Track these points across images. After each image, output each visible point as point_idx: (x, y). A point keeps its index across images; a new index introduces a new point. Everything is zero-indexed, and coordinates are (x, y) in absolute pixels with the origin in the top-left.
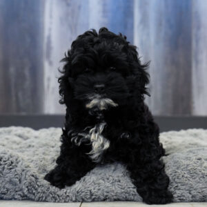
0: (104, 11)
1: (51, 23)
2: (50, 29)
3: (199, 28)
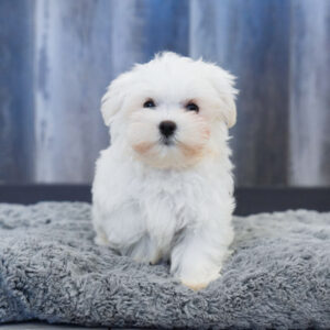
1: (47, 26)
2: (45, 37)
3: (302, 34)
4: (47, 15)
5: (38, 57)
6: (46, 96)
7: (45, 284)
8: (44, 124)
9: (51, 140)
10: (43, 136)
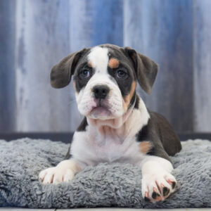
0: (88, 8)
2: (23, 30)
4: (24, 15)
5: (17, 44)
6: (24, 71)
7: (20, 185)
8: (22, 90)
9: (27, 102)
10: (21, 99)
